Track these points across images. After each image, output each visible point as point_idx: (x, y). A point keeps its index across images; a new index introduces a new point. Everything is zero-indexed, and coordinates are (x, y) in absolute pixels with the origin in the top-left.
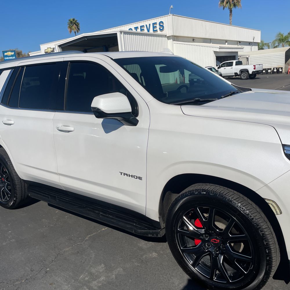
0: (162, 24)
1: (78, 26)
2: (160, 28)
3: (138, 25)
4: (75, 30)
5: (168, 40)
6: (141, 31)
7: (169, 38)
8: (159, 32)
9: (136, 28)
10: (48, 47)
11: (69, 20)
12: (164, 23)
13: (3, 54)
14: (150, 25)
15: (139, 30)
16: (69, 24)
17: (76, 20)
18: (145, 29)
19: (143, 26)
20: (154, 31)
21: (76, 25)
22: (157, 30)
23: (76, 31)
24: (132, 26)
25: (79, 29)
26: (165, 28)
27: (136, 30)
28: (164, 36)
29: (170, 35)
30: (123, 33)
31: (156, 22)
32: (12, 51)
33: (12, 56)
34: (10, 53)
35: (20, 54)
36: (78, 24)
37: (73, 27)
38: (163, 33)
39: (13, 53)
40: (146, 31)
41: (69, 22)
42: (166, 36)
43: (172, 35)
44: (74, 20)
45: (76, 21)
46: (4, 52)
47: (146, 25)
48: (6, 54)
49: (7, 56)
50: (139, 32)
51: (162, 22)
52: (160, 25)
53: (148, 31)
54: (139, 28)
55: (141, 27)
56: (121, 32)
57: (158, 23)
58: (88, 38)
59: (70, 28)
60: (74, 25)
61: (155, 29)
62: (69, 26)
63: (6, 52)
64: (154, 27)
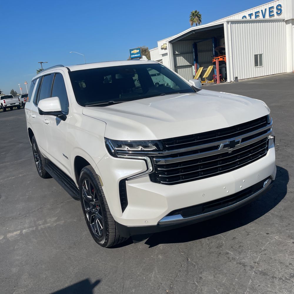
0: (279, 8)
1: (200, 17)
2: (277, 12)
3: (253, 11)
4: (197, 22)
5: (287, 24)
6: (256, 18)
7: (287, 22)
8: (276, 17)
9: (250, 15)
10: (164, 43)
11: (191, 13)
12: (282, 6)
13: (130, 52)
14: (265, 9)
15: (253, 17)
16: (191, 17)
17: (198, 11)
18: (261, 14)
19: (258, 12)
20: (270, 16)
21: (198, 17)
22: (273, 15)
23: (197, 24)
24: (246, 13)
25: (200, 21)
26: (283, 11)
27: (251, 18)
28: (281, 21)
29: (289, 19)
30: (230, 22)
31: (273, 6)
32: (137, 49)
33: (137, 53)
34: (136, 51)
35: (147, 50)
36: (200, 16)
37: (195, 19)
38: (281, 17)
39: (138, 51)
40: (261, 17)
41: (191, 14)
42: (284, 20)
43: (291, 18)
44: (196, 12)
45: (198, 13)
46: (131, 50)
47: (262, 11)
48: (132, 52)
49: (133, 54)
50: (254, 19)
51: (280, 5)
52: (277, 9)
53: (264, 17)
54: (254, 14)
55: (256, 13)
56: (228, 22)
57: (275, 7)
58: (196, 32)
59: (192, 20)
60: (196, 17)
61: (271, 14)
62: (191, 18)
63: (133, 50)
64: (270, 12)
